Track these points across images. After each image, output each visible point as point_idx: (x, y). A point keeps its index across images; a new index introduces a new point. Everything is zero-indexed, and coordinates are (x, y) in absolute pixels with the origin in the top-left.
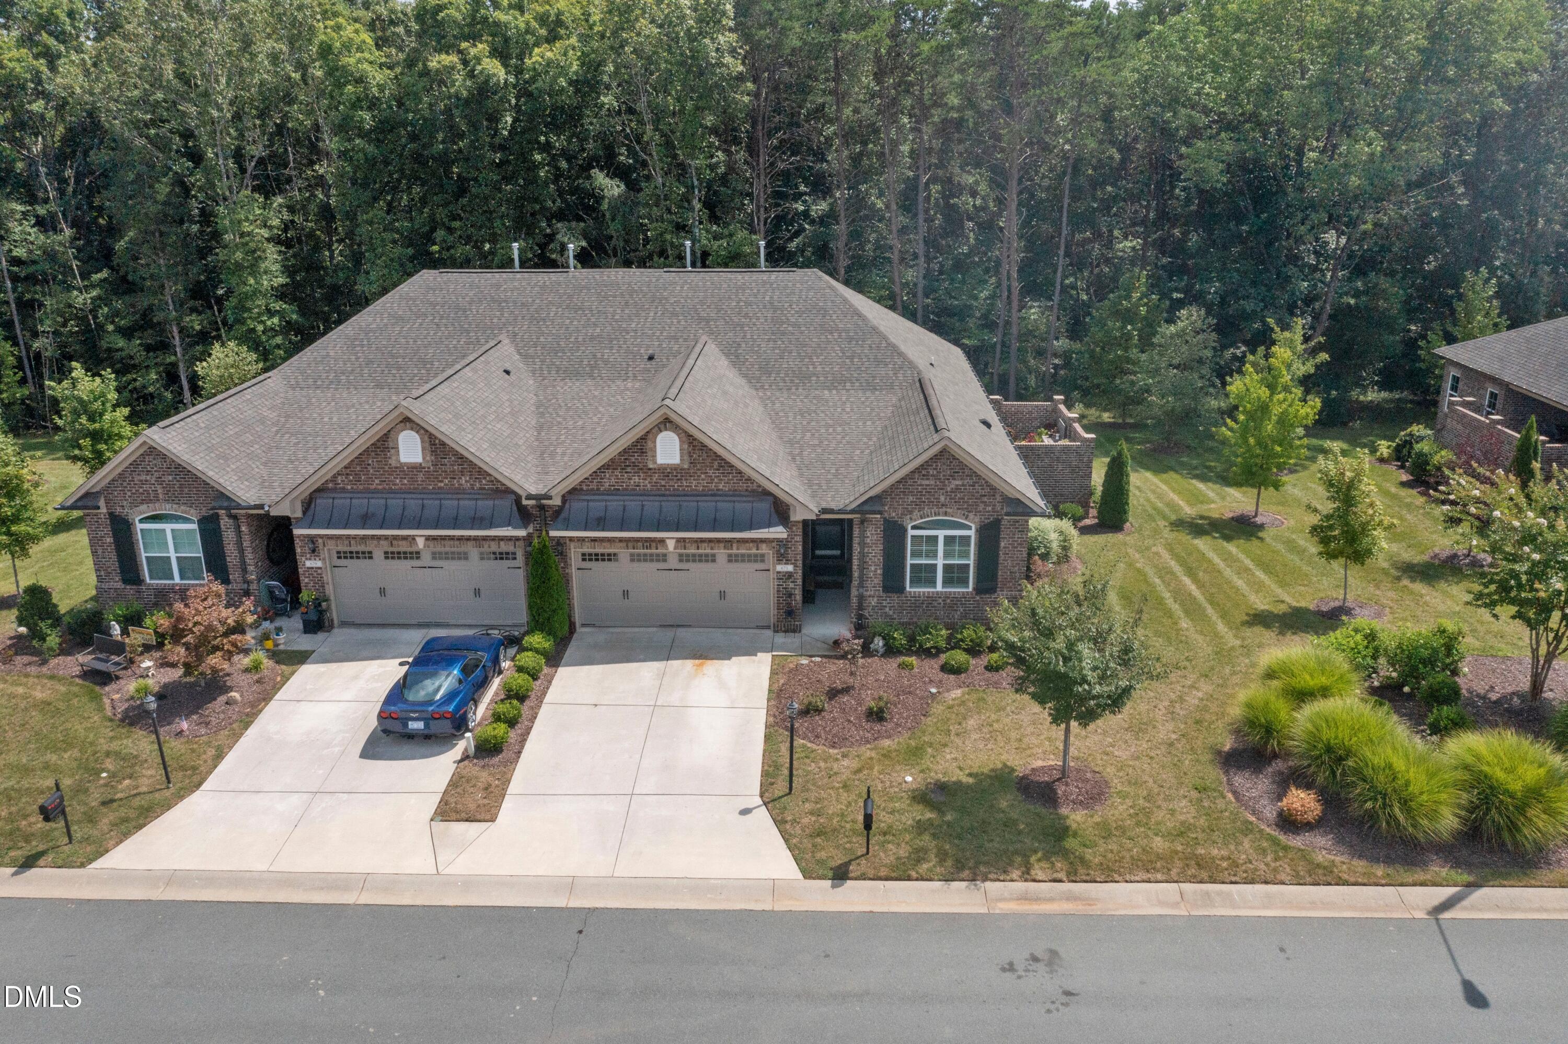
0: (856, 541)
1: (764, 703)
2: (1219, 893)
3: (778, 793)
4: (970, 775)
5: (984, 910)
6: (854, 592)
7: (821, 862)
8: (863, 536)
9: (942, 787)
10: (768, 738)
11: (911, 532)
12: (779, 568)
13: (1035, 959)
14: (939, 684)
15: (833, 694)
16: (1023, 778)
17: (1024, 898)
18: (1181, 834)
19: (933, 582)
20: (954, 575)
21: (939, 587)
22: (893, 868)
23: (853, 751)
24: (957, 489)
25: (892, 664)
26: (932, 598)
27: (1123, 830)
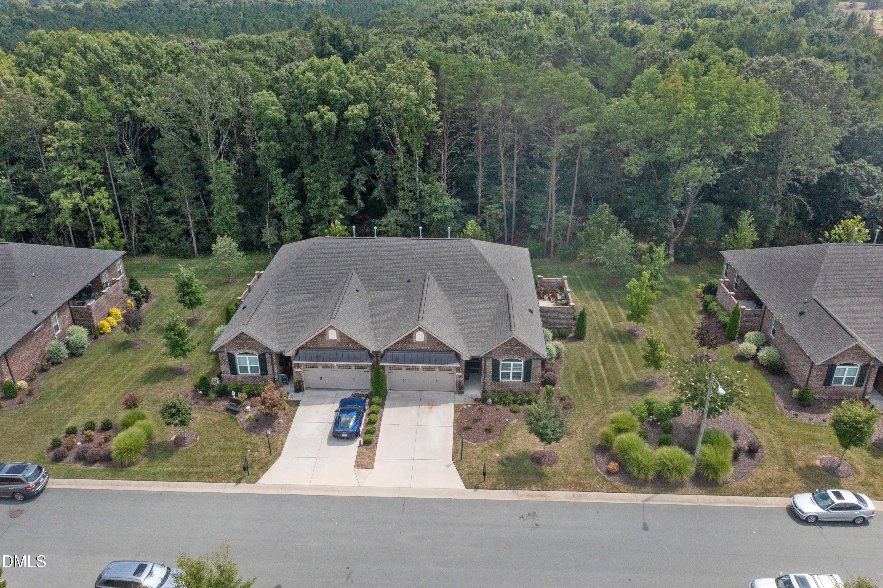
0: (483, 365)
1: (452, 425)
2: (584, 495)
3: (458, 460)
4: (516, 454)
5: (516, 499)
6: (482, 381)
7: (471, 483)
8: (485, 364)
9: (508, 458)
10: (454, 438)
11: (502, 362)
12: (457, 374)
13: (529, 515)
14: (509, 417)
15: (475, 421)
16: (533, 455)
17: (529, 496)
18: (577, 476)
19: (509, 378)
20: (517, 376)
21: (511, 379)
22: (492, 485)
23: (481, 444)
24: (517, 350)
25: (494, 408)
26: (508, 383)
27: (560, 474)
